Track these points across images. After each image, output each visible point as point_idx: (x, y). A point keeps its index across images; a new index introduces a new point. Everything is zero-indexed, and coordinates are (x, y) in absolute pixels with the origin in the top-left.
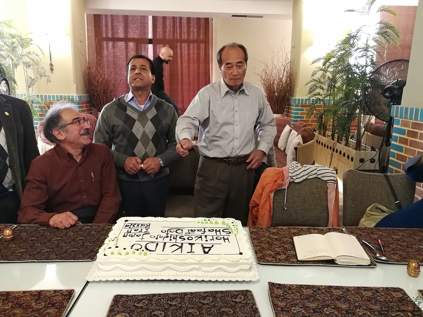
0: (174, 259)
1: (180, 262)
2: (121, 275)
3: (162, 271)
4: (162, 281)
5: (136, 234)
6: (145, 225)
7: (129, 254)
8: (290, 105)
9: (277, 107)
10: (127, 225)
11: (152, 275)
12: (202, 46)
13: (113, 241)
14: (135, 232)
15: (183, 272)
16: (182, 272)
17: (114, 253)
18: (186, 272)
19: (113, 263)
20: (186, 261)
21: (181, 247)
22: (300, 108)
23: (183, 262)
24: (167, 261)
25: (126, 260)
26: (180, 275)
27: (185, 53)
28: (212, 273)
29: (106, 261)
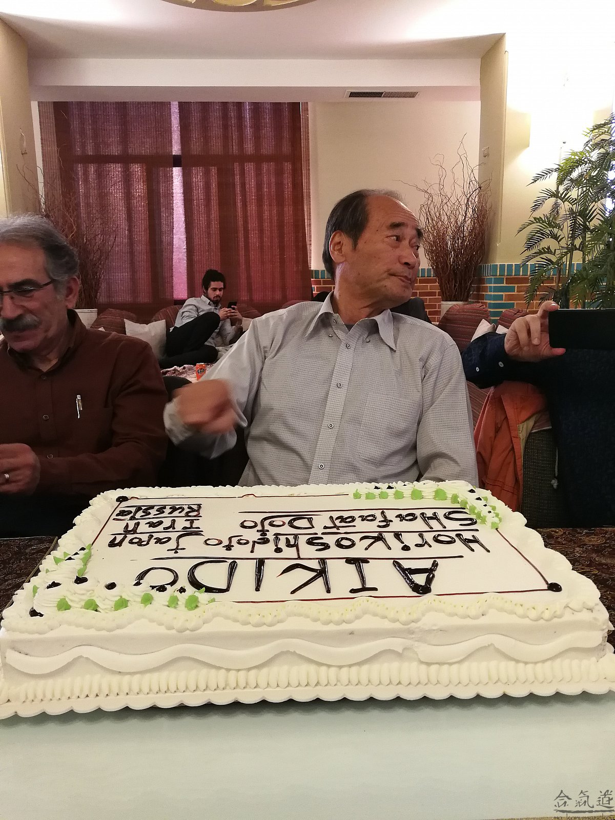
0: (307, 616)
1: (332, 627)
2: (100, 689)
3: (259, 667)
4: (264, 705)
5: (155, 535)
6: (183, 509)
7: (129, 604)
8: (481, 281)
9: (455, 286)
10: (124, 511)
11: (222, 685)
12: (288, 166)
13: (70, 559)
14: (152, 530)
15: (345, 670)
16: (340, 667)
17: (70, 603)
18: (354, 669)
19: (63, 644)
20: (356, 626)
21: (322, 573)
22: (504, 285)
23: (345, 627)
24: (278, 627)
25: (118, 632)
26: (333, 680)
27: (251, 183)
28: (455, 667)
29: (36, 636)
